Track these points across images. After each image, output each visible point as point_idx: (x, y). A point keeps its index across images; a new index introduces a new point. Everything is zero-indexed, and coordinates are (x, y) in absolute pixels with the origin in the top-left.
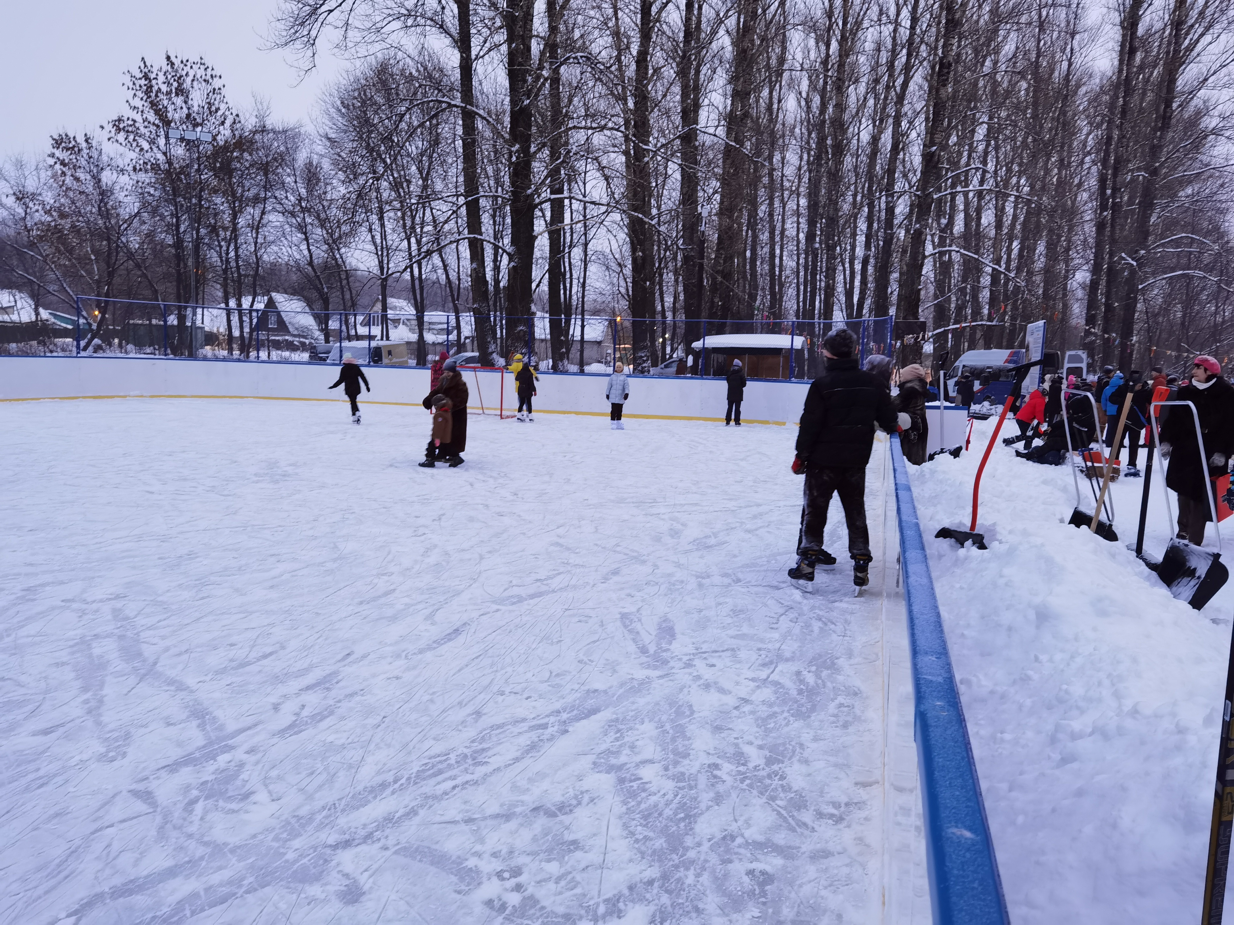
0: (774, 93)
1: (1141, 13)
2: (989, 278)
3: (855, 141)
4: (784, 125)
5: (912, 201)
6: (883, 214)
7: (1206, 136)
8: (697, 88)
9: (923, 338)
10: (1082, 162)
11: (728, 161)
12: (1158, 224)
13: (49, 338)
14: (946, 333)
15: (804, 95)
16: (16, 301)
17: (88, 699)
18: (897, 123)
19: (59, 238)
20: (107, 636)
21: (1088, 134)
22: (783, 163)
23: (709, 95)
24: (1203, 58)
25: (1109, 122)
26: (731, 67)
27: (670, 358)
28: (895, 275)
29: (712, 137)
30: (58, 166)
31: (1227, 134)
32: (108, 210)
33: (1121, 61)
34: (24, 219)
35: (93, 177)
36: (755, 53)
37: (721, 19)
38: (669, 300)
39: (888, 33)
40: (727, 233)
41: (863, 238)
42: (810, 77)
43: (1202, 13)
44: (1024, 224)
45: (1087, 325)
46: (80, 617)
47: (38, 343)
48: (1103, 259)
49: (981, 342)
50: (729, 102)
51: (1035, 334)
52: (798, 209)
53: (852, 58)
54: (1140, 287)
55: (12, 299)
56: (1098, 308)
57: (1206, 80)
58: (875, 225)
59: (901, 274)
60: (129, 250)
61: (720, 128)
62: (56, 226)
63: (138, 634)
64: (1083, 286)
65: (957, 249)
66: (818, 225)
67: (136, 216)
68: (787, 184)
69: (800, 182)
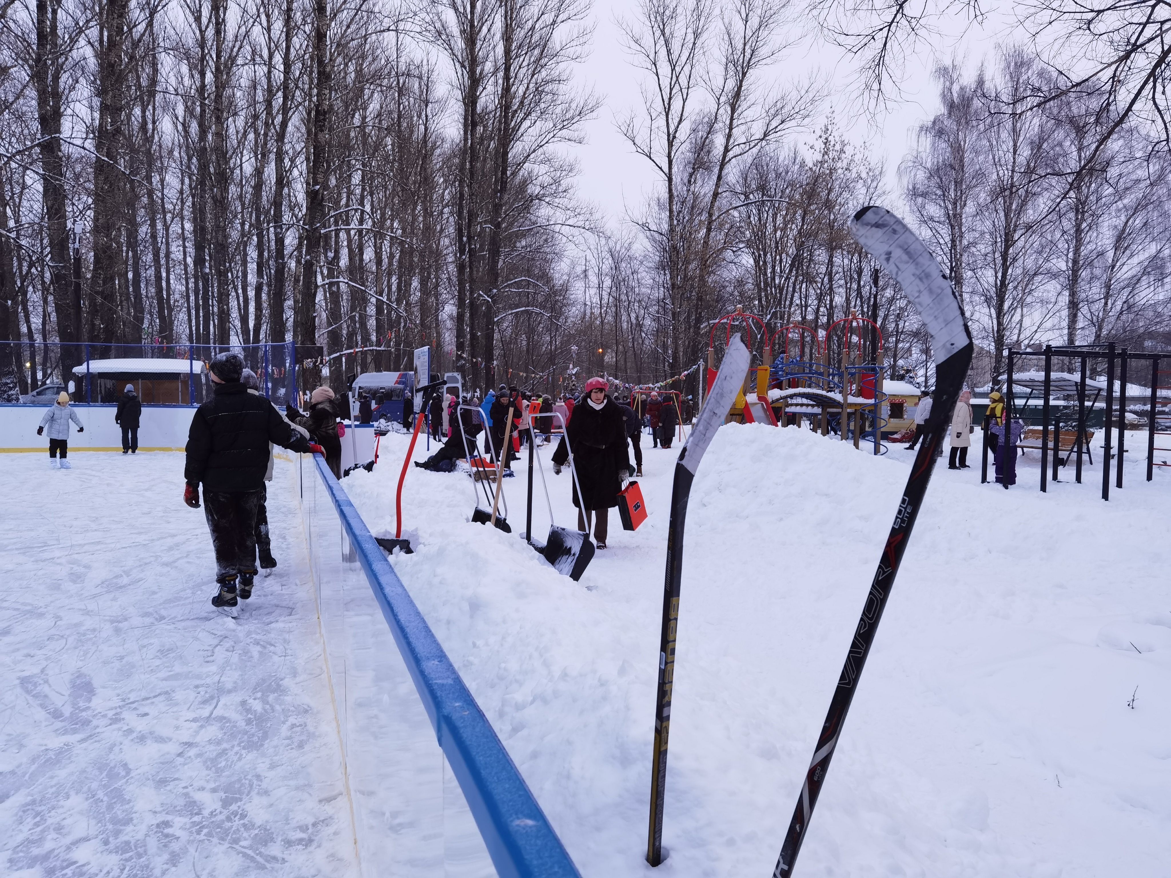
0: (147, 113)
1: (478, 94)
2: (374, 309)
3: (238, 171)
4: (160, 146)
5: (300, 234)
6: (273, 243)
7: (532, 201)
8: (57, 95)
9: (321, 363)
10: (442, 213)
11: (101, 178)
12: (504, 268)
14: (340, 358)
15: (181, 119)
18: (279, 159)
21: (444, 190)
22: (163, 185)
23: (72, 105)
24: (525, 138)
25: (460, 181)
26: (95, 79)
27: (41, 386)
28: (289, 303)
29: (79, 149)
31: (547, 199)
33: (466, 133)
36: (124, 70)
37: (80, 28)
38: (36, 321)
39: (262, 74)
40: (105, 252)
41: (255, 266)
42: (185, 102)
43: (522, 103)
44: (400, 261)
45: (458, 350)
48: (465, 295)
49: (372, 365)
50: (97, 115)
51: (422, 358)
52: (183, 233)
53: (228, 91)
54: (496, 319)
56: (464, 337)
57: (529, 155)
58: (266, 254)
59: (296, 302)
61: (89, 141)
64: (451, 317)
65: (346, 281)
66: (206, 250)
68: (169, 206)
69: (182, 206)
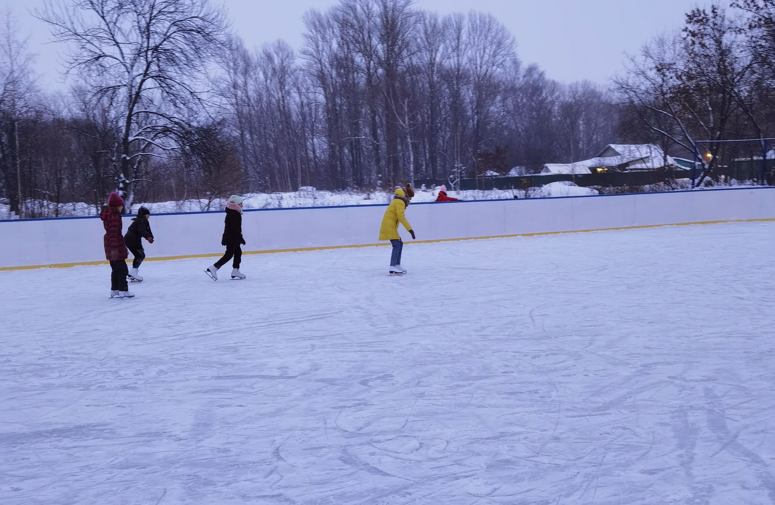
13: (673, 178)
16: (651, 152)
17: (682, 454)
19: (686, 97)
20: (699, 409)
30: (690, 38)
32: (725, 67)
34: (661, 86)
35: (716, 41)
46: (680, 391)
47: (665, 183)
55: (648, 150)
60: (740, 98)
62: (685, 87)
63: (723, 411)
67: (747, 68)
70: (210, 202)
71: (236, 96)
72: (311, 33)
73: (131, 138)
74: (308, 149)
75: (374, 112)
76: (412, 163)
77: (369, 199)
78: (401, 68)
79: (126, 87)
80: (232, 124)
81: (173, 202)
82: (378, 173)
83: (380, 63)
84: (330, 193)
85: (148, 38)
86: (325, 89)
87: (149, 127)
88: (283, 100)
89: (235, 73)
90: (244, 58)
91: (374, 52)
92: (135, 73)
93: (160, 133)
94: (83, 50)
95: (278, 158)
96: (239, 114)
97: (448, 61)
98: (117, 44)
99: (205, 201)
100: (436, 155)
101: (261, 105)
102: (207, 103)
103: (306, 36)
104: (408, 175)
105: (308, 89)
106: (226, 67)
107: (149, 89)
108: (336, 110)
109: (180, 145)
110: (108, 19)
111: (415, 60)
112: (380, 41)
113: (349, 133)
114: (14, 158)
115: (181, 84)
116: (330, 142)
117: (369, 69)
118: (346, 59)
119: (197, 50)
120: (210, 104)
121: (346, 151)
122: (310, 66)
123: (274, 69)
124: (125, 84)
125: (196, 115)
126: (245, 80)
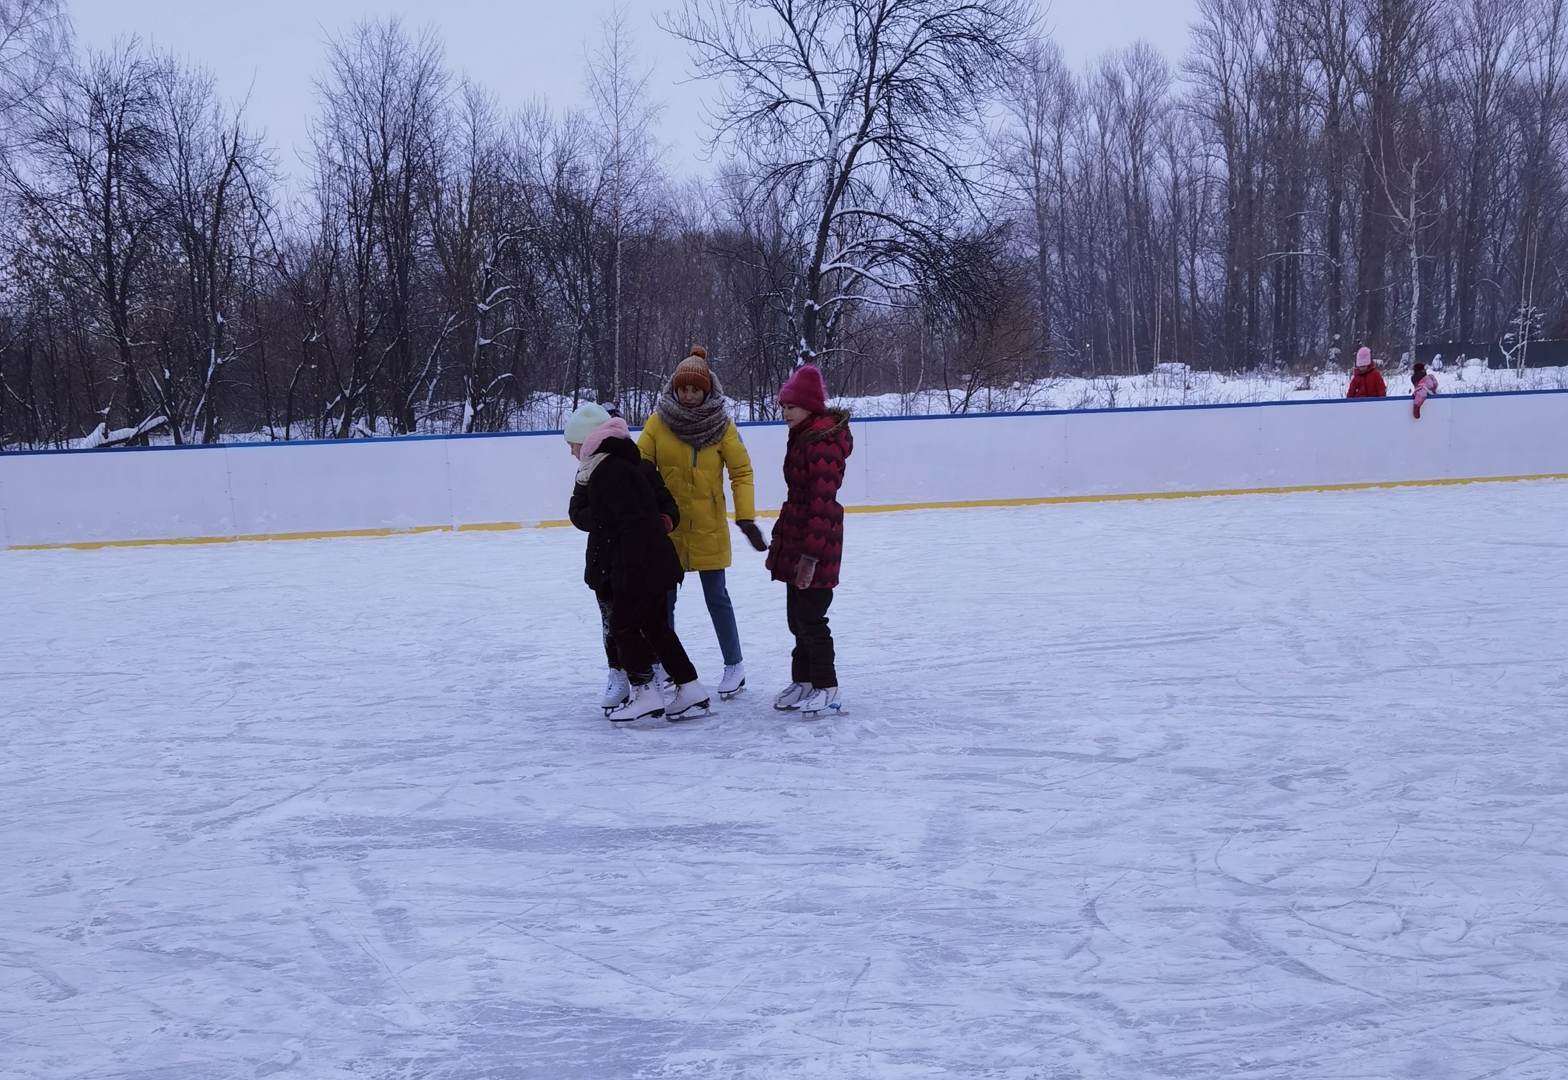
70: (969, 396)
71: (1037, 171)
72: (1209, 23)
73: (824, 267)
74: (1181, 280)
75: (1337, 194)
76: (1414, 306)
77: (1308, 388)
78: (1410, 90)
79: (823, 164)
80: (1023, 233)
81: (895, 395)
82: (1333, 330)
83: (1362, 81)
84: (1221, 377)
85: (873, 60)
86: (1230, 147)
87: (862, 244)
88: (1136, 176)
89: (1040, 121)
90: (1062, 88)
91: (1350, 56)
92: (842, 134)
93: (881, 253)
94: (748, 92)
95: (1114, 303)
96: (1041, 209)
97: (1526, 68)
98: (813, 75)
99: (959, 394)
100: (1475, 288)
101: (1089, 189)
102: (978, 187)
103: (1199, 31)
104: (1403, 336)
105: (1191, 149)
106: (1021, 111)
107: (867, 163)
108: (1251, 191)
109: (919, 278)
110: (798, 24)
111: (1445, 69)
112: (1368, 29)
113: (1275, 242)
114: (611, 311)
115: (930, 150)
116: (1229, 264)
117: (1334, 96)
118: (1284, 75)
119: (967, 77)
120: (984, 190)
121: (1265, 284)
122: (1201, 96)
123: (1122, 109)
124: (822, 156)
125: (955, 215)
126: (1059, 137)
